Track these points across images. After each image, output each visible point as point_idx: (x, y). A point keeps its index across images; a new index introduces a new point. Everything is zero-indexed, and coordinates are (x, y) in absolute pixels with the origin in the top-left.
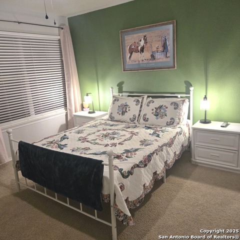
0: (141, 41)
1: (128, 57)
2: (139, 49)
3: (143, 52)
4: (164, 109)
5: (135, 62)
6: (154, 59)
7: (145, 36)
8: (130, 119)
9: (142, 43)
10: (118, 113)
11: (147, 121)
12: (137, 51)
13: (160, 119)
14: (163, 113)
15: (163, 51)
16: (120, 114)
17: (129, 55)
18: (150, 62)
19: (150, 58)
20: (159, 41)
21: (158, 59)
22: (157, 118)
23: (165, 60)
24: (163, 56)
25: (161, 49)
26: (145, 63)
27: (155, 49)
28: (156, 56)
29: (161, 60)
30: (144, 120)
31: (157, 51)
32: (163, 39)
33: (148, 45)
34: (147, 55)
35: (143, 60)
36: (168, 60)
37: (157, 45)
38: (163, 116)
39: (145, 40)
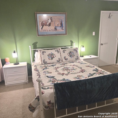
0: (49, 20)
1: (41, 28)
2: (48, 24)
3: (50, 26)
4: (72, 53)
5: (45, 31)
6: (56, 30)
7: (51, 18)
8: (57, 61)
9: (50, 21)
10: (49, 59)
11: (67, 60)
12: (46, 25)
13: (72, 58)
14: (72, 54)
15: (61, 26)
16: (50, 59)
17: (41, 27)
18: (54, 31)
19: (54, 29)
20: (59, 21)
21: (58, 30)
22: (71, 58)
23: (62, 31)
24: (61, 29)
25: (60, 25)
26: (51, 32)
27: (56, 25)
28: (57, 29)
29: (60, 31)
30: (65, 60)
31: (58, 26)
32: (61, 20)
33: (53, 22)
34: (52, 27)
35: (50, 30)
36: (63, 31)
37: (58, 23)
38: (73, 56)
39: (51, 20)
